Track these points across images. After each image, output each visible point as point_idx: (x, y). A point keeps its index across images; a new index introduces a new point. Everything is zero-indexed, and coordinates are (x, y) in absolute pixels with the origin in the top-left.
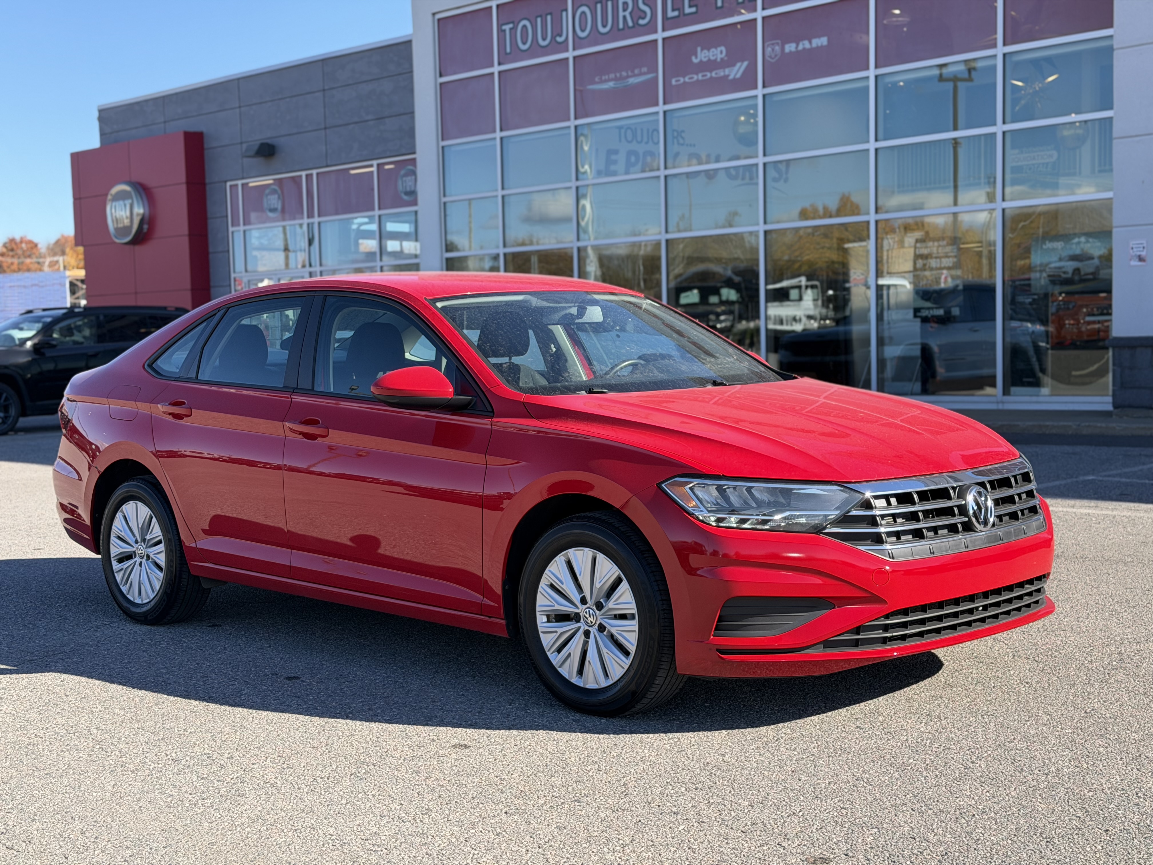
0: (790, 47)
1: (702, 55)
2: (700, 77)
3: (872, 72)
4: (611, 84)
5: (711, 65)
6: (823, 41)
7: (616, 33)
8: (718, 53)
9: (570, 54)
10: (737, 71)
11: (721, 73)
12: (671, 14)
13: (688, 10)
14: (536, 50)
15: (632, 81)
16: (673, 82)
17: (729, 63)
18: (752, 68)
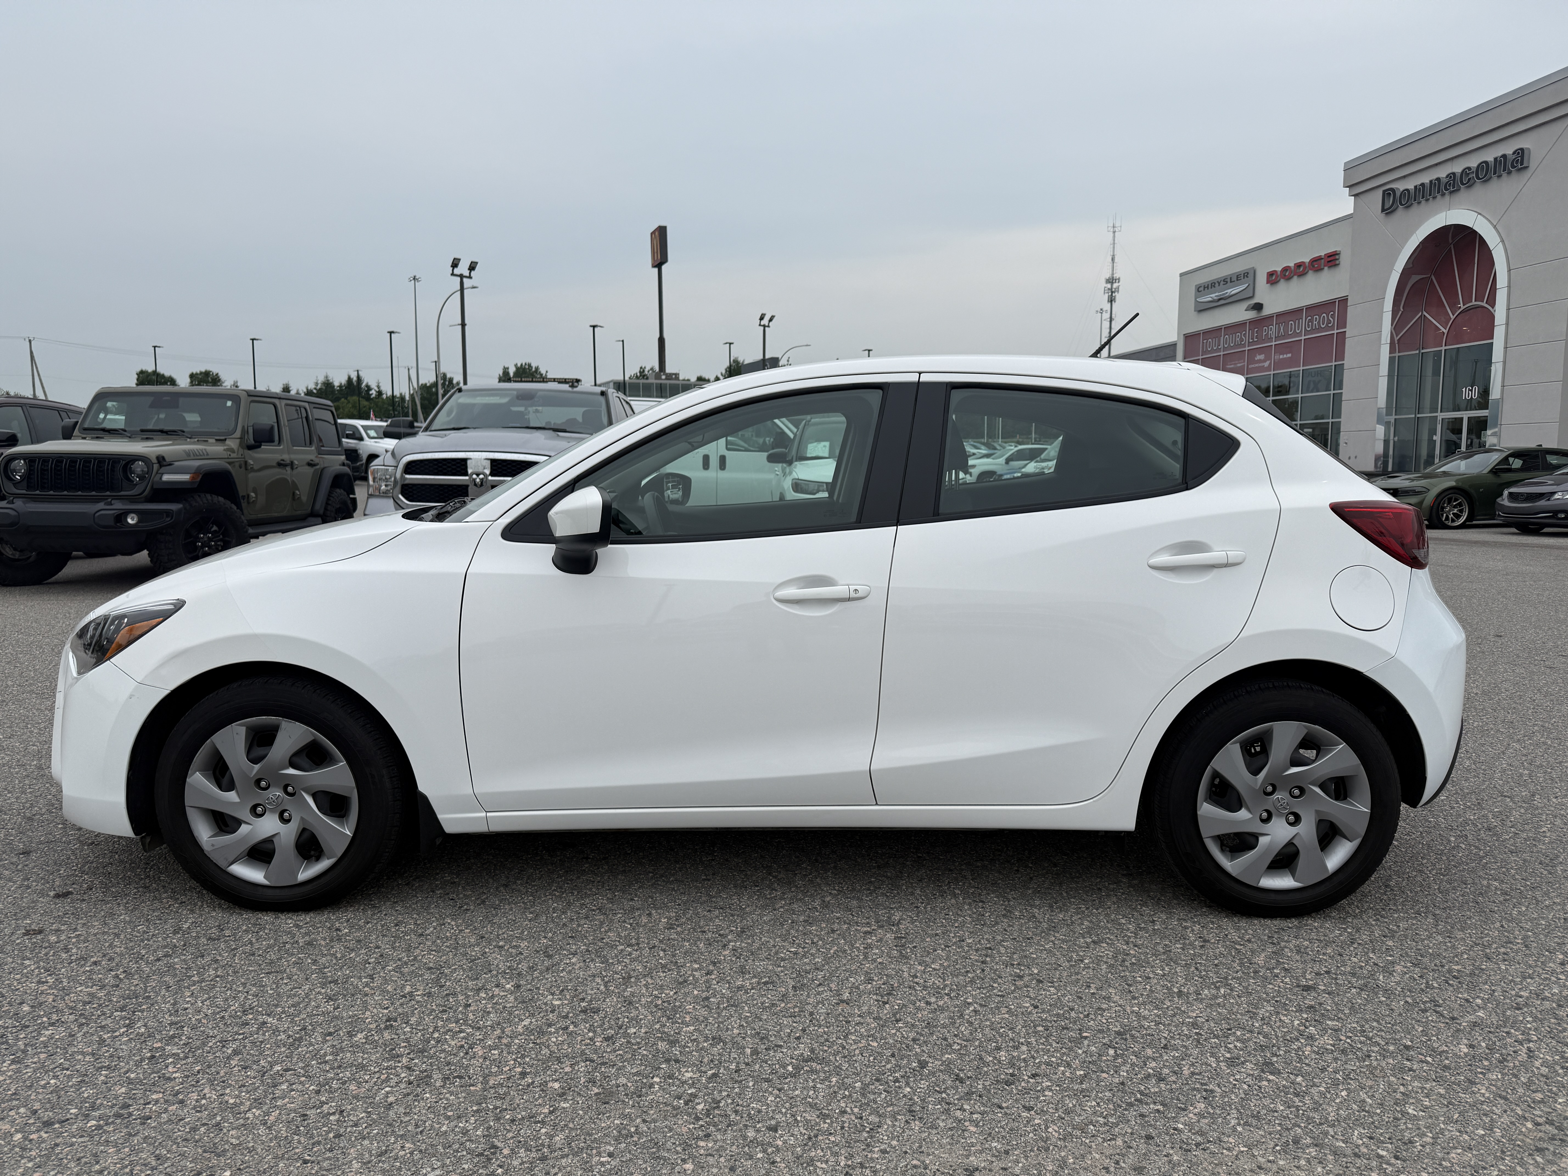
0: (1281, 357)
3: (1302, 368)
4: (1232, 366)
5: (1260, 361)
6: (1289, 355)
7: (1236, 346)
8: (1262, 357)
9: (1222, 353)
10: (1266, 364)
11: (1263, 364)
12: (1251, 341)
13: (1255, 340)
14: (1213, 351)
16: (1250, 367)
17: (1264, 361)
18: (1271, 363)
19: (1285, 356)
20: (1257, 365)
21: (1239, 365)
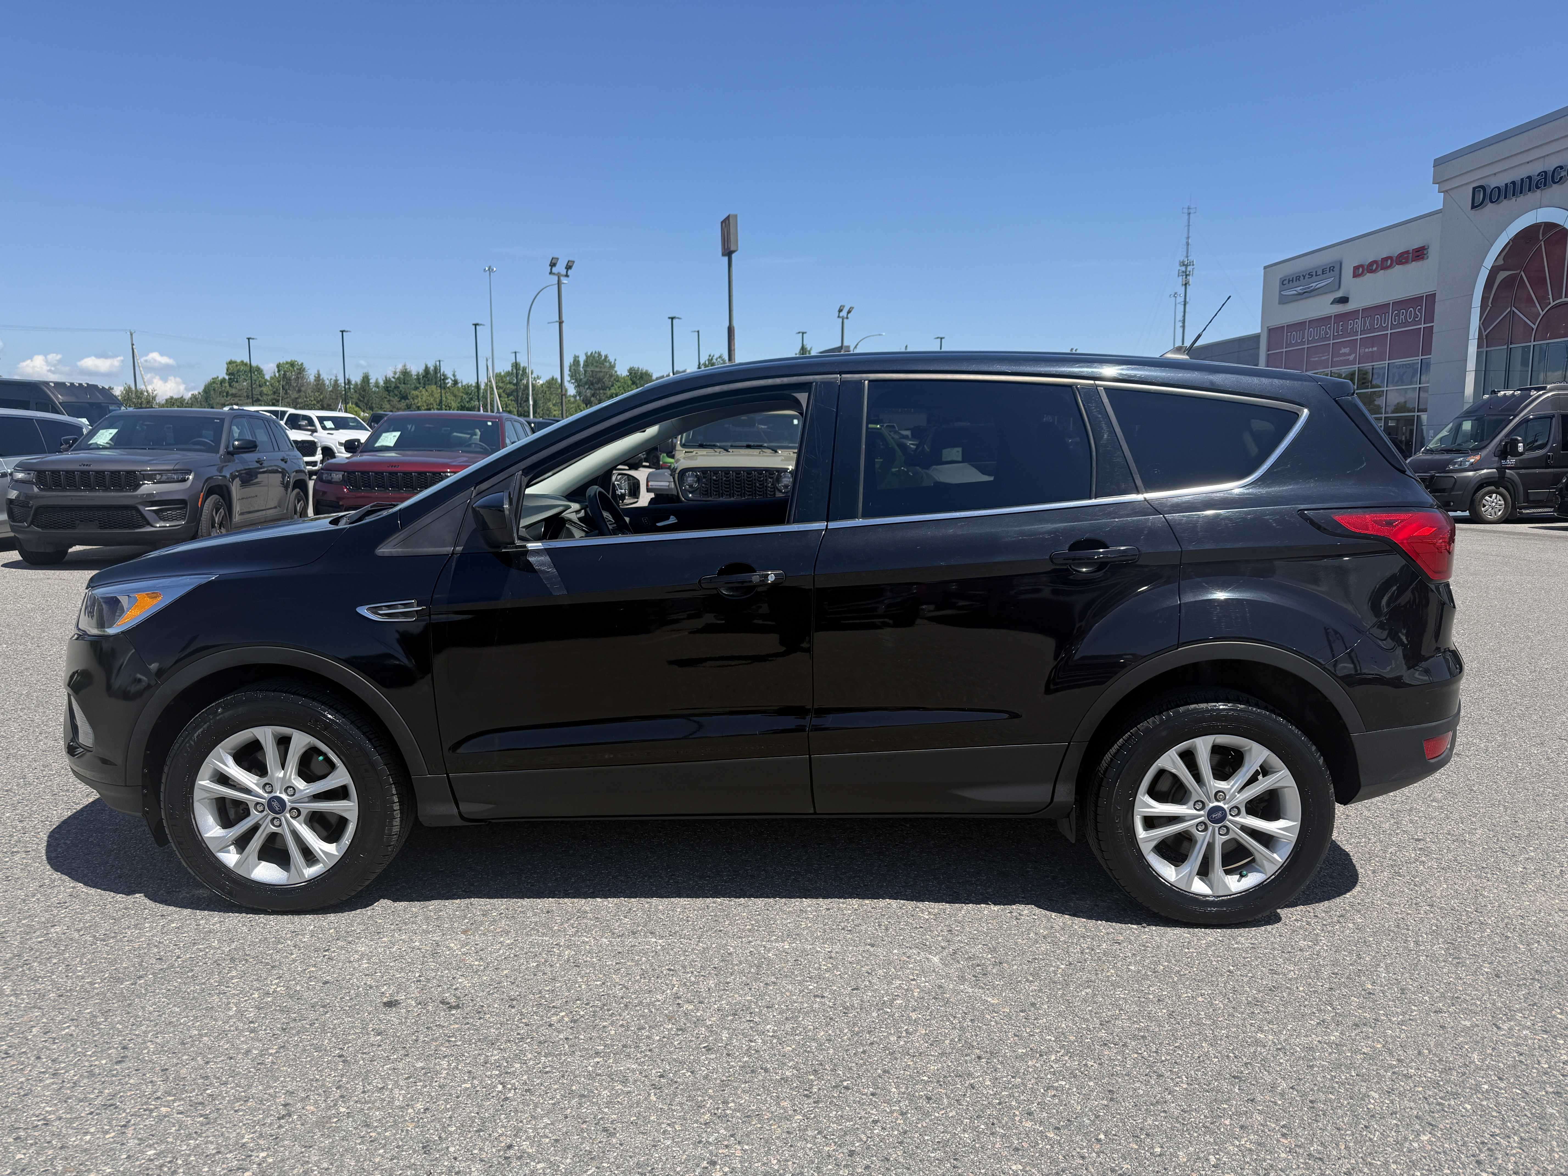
0: (1367, 350)
1: (1343, 351)
2: (1341, 358)
3: (1387, 362)
4: (1317, 359)
5: (1345, 354)
6: (1375, 349)
7: (1320, 339)
8: (1347, 350)
9: (1306, 346)
10: (1351, 358)
11: (1348, 358)
12: (1336, 334)
13: (1341, 333)
14: (1297, 344)
15: (1324, 358)
16: (1334, 360)
17: (1349, 354)
18: (1356, 356)
19: (1370, 350)
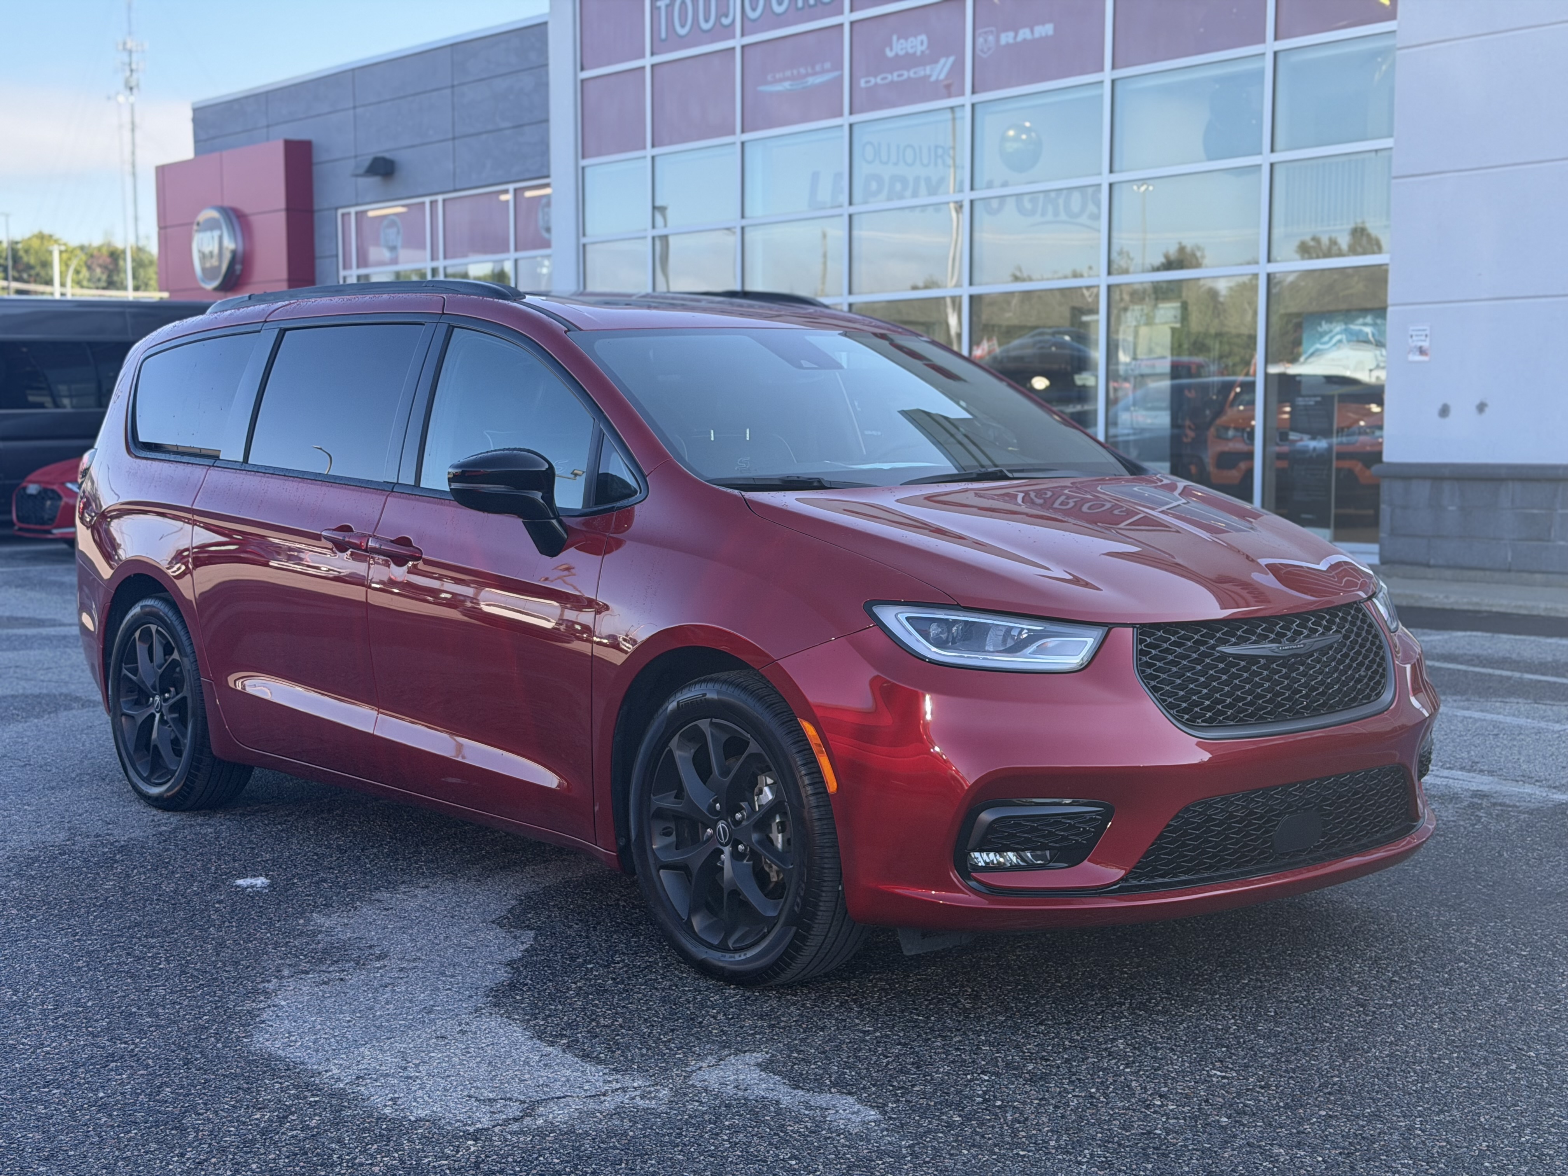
0: (1007, 38)
1: (899, 47)
3: (1107, 75)
4: (787, 85)
5: (910, 61)
6: (1046, 30)
7: (794, 13)
8: (918, 44)
9: (737, 42)
10: (940, 70)
14: (698, 36)
16: (863, 83)
17: (931, 59)
18: (959, 66)
19: (1024, 34)
20: (894, 77)
21: (812, 81)
